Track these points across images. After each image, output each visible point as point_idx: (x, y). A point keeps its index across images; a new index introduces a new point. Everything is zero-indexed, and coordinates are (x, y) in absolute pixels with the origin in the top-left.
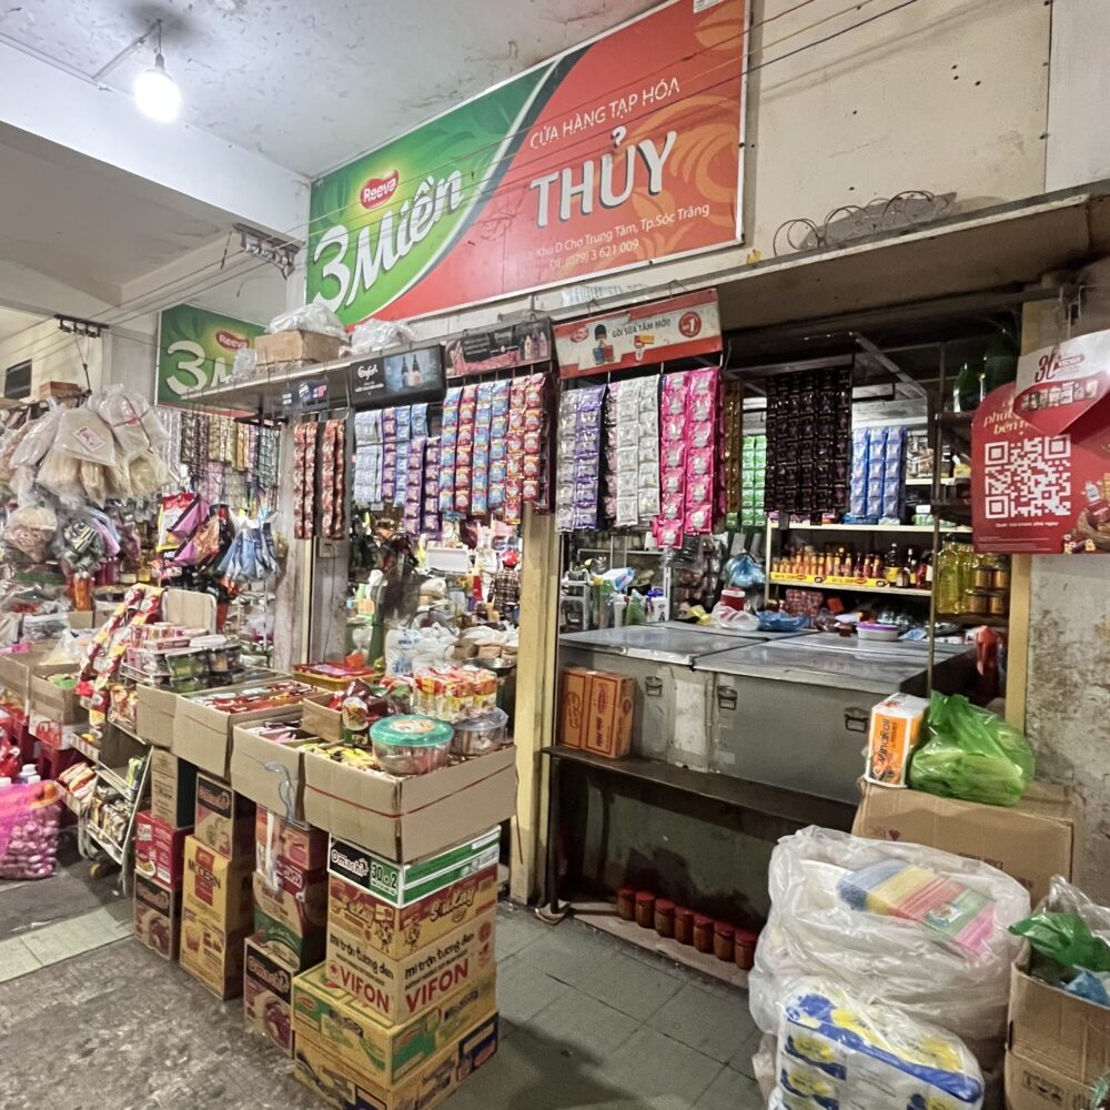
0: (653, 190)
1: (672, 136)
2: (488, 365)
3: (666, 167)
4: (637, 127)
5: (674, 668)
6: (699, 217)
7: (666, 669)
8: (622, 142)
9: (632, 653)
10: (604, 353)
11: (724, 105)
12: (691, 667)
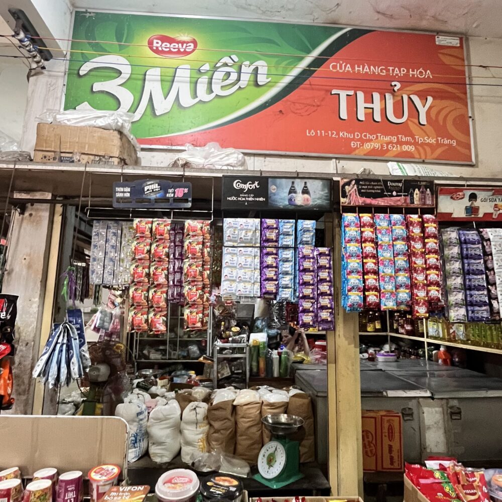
0: (422, 123)
1: (430, 99)
2: (381, 202)
3: (428, 113)
4: (407, 86)
5: (420, 400)
6: (450, 145)
7: (414, 401)
8: (398, 90)
9: (391, 394)
10: (471, 210)
11: (458, 94)
12: (432, 398)
